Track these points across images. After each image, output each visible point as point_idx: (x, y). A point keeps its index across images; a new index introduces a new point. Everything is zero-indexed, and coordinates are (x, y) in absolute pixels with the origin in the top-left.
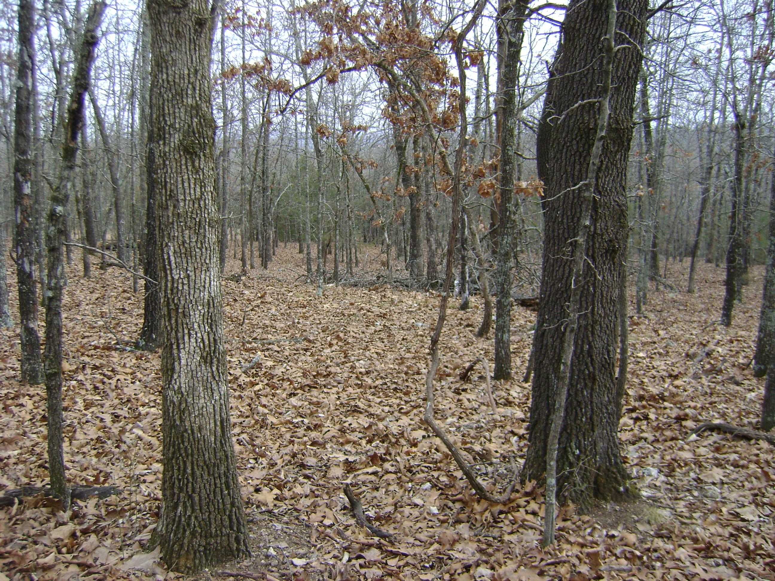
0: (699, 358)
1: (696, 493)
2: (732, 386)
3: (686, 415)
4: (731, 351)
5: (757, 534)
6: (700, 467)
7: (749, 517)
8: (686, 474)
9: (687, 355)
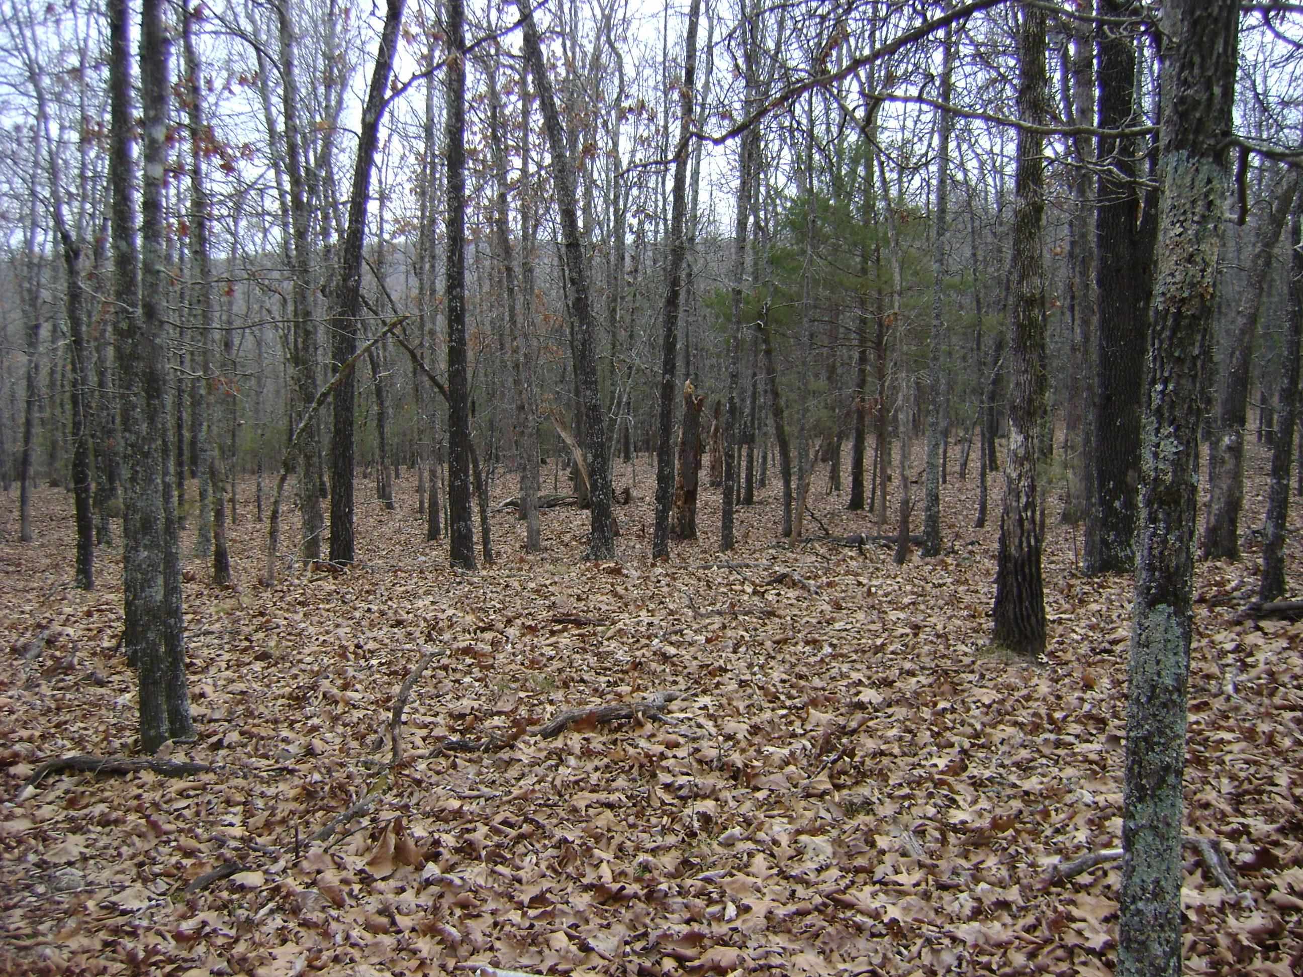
0: (34, 652)
1: (41, 889)
2: (92, 690)
3: (16, 755)
4: (89, 630)
5: (148, 929)
6: (44, 840)
7: (134, 905)
8: (20, 859)
9: (14, 650)
